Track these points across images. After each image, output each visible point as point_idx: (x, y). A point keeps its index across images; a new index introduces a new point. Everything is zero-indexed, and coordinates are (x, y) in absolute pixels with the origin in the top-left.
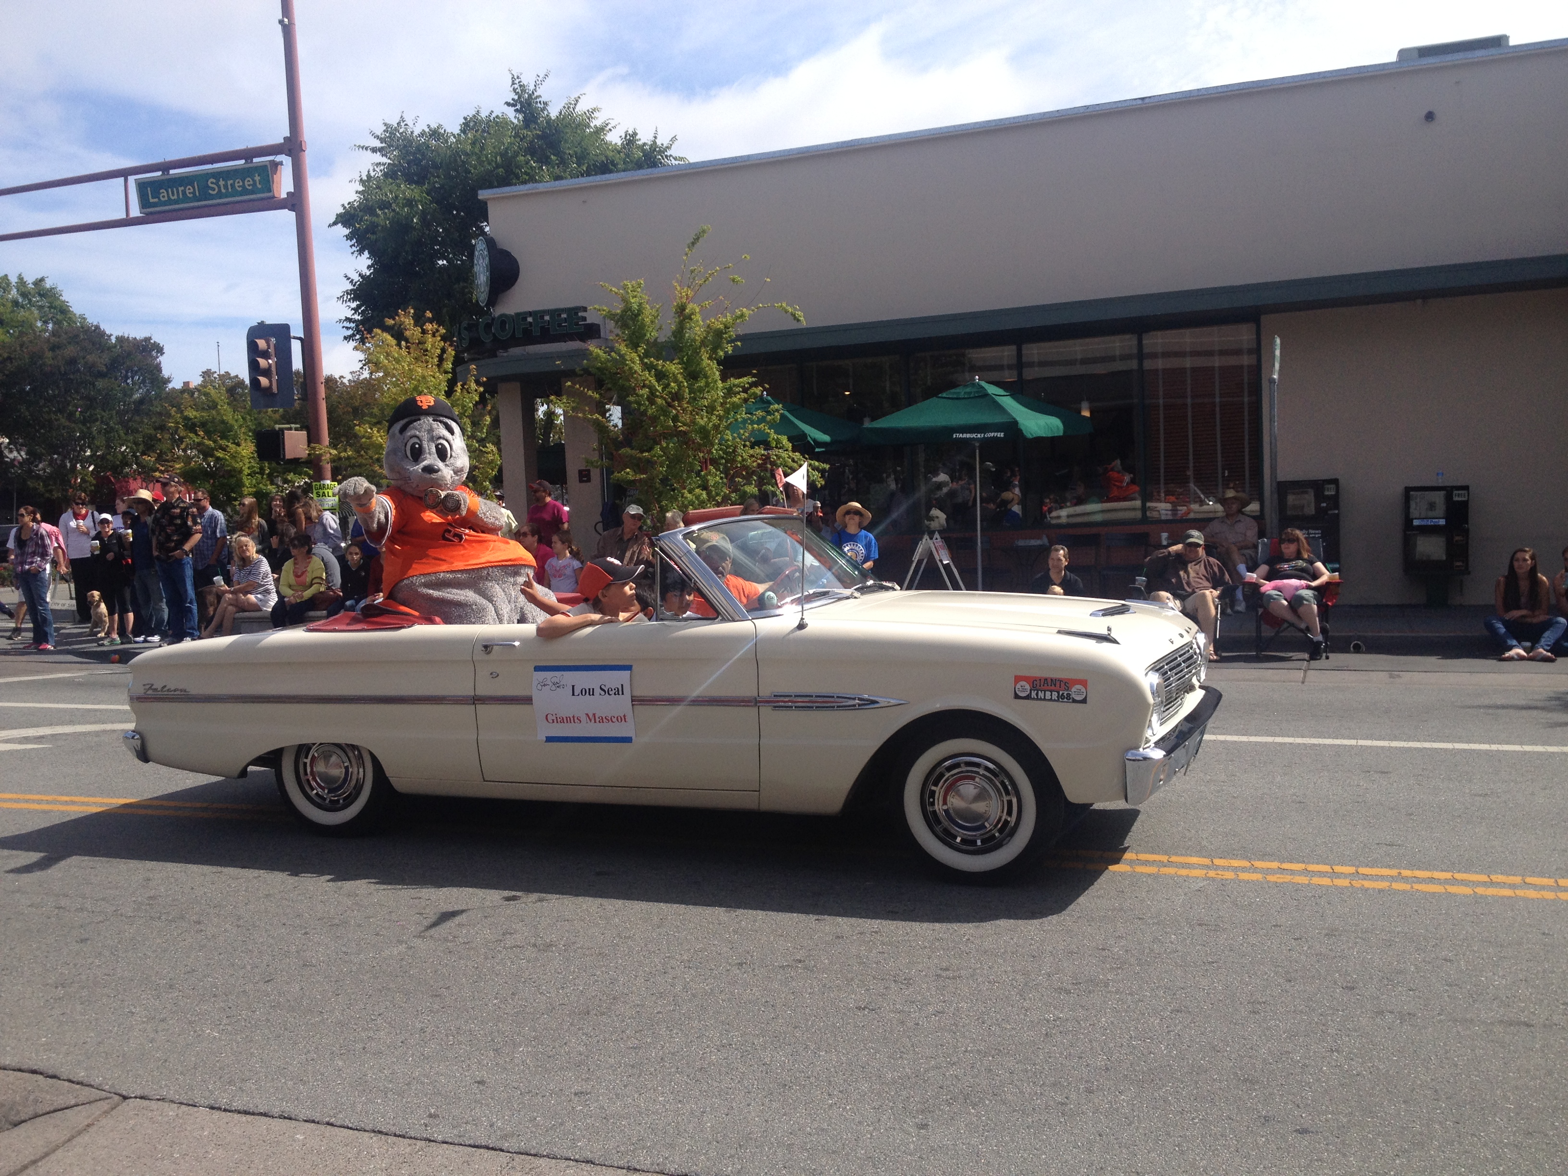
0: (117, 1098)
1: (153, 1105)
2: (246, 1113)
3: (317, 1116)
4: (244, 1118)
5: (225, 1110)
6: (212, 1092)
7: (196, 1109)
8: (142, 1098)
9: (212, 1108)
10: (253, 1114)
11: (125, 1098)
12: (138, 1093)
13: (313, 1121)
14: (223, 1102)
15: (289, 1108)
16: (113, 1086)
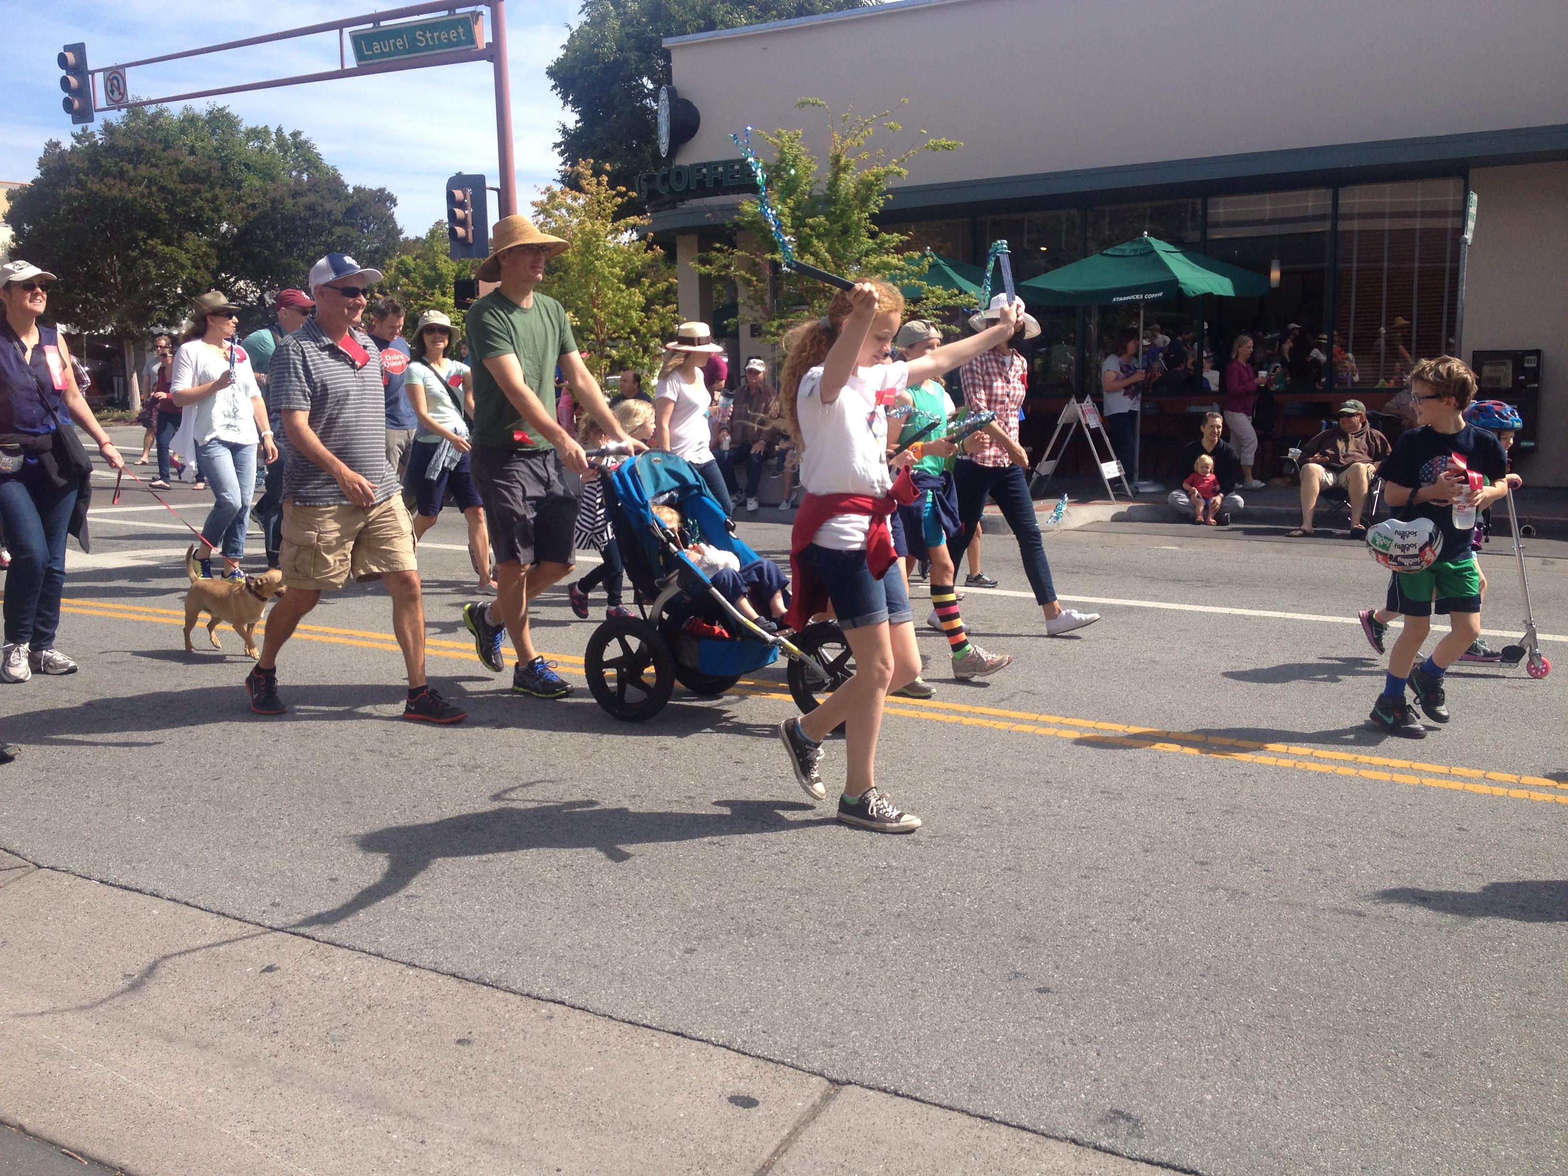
0: (32, 866)
1: (56, 874)
2: (126, 888)
3: (179, 896)
4: (121, 892)
5: (111, 885)
6: (108, 869)
7: (87, 881)
8: (52, 868)
9: (102, 882)
10: (131, 890)
11: (40, 867)
12: (51, 865)
13: (175, 900)
14: (113, 877)
15: (162, 888)
16: (35, 857)
